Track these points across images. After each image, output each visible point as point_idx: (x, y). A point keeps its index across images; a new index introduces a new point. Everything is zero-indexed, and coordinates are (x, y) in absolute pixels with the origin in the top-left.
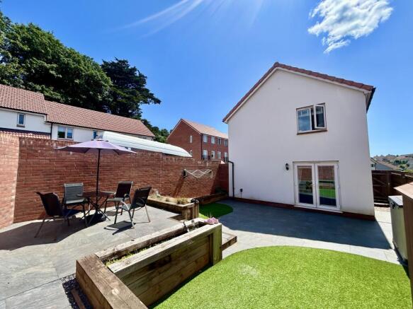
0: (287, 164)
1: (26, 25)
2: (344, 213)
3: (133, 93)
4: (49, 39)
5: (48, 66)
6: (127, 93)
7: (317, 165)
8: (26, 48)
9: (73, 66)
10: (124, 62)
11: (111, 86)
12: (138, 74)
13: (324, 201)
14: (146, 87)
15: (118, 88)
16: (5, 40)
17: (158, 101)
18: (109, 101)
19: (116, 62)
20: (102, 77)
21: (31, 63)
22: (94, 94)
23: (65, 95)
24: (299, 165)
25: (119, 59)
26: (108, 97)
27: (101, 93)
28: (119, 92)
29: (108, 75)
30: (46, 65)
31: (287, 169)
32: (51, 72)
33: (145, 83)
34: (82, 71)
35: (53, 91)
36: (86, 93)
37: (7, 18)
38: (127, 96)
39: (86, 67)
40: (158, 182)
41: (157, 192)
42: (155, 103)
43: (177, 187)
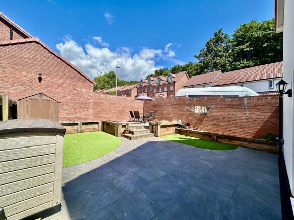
5: (243, 47)
23: (255, 60)
32: (246, 50)
35: (247, 61)
40: (183, 115)
41: (180, 120)
43: (198, 120)
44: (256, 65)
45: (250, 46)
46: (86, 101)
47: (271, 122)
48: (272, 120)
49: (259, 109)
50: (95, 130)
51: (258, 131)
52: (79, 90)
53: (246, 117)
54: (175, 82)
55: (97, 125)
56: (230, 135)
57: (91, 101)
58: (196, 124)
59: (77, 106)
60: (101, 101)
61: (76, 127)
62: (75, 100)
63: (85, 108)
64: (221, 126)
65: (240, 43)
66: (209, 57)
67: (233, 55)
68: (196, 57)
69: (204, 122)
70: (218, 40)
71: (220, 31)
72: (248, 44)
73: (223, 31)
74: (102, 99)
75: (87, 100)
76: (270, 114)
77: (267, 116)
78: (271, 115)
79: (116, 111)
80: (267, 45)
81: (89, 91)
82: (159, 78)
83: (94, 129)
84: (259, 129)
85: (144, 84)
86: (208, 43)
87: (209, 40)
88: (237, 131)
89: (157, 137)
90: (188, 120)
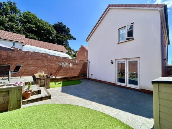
0: (112, 61)
1: (26, 12)
2: (141, 89)
3: (64, 36)
4: (33, 16)
5: (32, 26)
6: (62, 36)
7: (128, 60)
8: (25, 20)
9: (41, 26)
10: (61, 23)
11: (55, 33)
12: (67, 28)
13: (131, 82)
14: (70, 33)
15: (58, 34)
16: (18, 17)
17: (75, 39)
18: (55, 39)
19: (58, 23)
20: (52, 29)
21: (26, 25)
22: (49, 37)
23: (38, 37)
24: (118, 61)
25: (59, 22)
26: (54, 37)
27: (51, 36)
29: (54, 29)
30: (31, 26)
31: (112, 63)
32: (33, 28)
33: (70, 32)
34: (44, 27)
35: (34, 35)
36: (46, 36)
37: (19, 10)
38: (61, 37)
39: (46, 26)
41: (43, 72)
42: (74, 40)
43: (57, 71)
51: (79, 73)
69: (60, 72)
88: (74, 74)
89: (49, 88)
90: (50, 71)
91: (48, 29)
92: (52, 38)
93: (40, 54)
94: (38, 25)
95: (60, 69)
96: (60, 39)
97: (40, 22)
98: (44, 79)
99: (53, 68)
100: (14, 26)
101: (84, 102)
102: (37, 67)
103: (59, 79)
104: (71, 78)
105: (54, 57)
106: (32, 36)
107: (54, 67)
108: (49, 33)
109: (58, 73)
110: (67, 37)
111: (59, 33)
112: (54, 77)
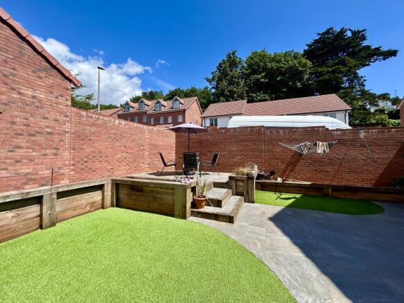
1: (250, 55)
3: (341, 62)
4: (260, 55)
5: (260, 77)
6: (331, 67)
9: (275, 67)
10: (327, 32)
11: (310, 68)
12: (349, 35)
15: (318, 66)
16: (239, 73)
18: (310, 84)
19: (318, 37)
20: (300, 63)
21: (250, 80)
22: (293, 84)
23: (271, 94)
25: (321, 33)
26: (308, 80)
27: (301, 80)
28: (320, 69)
29: (307, 58)
30: (258, 77)
32: (262, 80)
33: (364, 39)
34: (282, 67)
35: (264, 94)
37: (240, 58)
38: (330, 69)
39: (286, 62)
40: (259, 158)
41: (256, 166)
42: (384, 59)
43: (288, 165)
44: (272, 99)
45: (265, 77)
46: (53, 128)
47: (396, 163)
48: (397, 161)
49: (380, 146)
50: (94, 207)
51: (380, 176)
52: (30, 93)
53: (364, 158)
54: (184, 111)
55: (99, 193)
56: (341, 184)
57: (67, 127)
58: (285, 170)
59: (21, 141)
60: (93, 129)
61: (34, 210)
62: (13, 123)
63: (50, 147)
64: (327, 172)
65: (254, 72)
66: (225, 83)
67: (250, 85)
68: (208, 80)
69: (298, 167)
70: (233, 62)
71: (233, 53)
72: (263, 74)
73: (237, 54)
74: (94, 125)
75: (55, 124)
76: (395, 152)
77: (392, 154)
78: (396, 154)
79: (125, 154)
80: (281, 79)
81: (61, 100)
82: (158, 102)
83: (92, 204)
84: (382, 174)
85: (131, 110)
86: (220, 65)
87: (221, 61)
88: (352, 178)
89: (253, 202)
90: (270, 165)
91: (291, 68)
92: (303, 84)
93: (249, 129)
94: (269, 69)
95: (298, 161)
96: (326, 77)
97: (273, 60)
98: (243, 181)
99: (277, 159)
100: (235, 89)
101: (304, 276)
102: (244, 156)
103: (291, 187)
104: (336, 189)
105: (278, 132)
106: (261, 95)
107: (280, 155)
108: (295, 74)
109: (291, 171)
110: (352, 62)
111: (323, 63)
112: (279, 180)
